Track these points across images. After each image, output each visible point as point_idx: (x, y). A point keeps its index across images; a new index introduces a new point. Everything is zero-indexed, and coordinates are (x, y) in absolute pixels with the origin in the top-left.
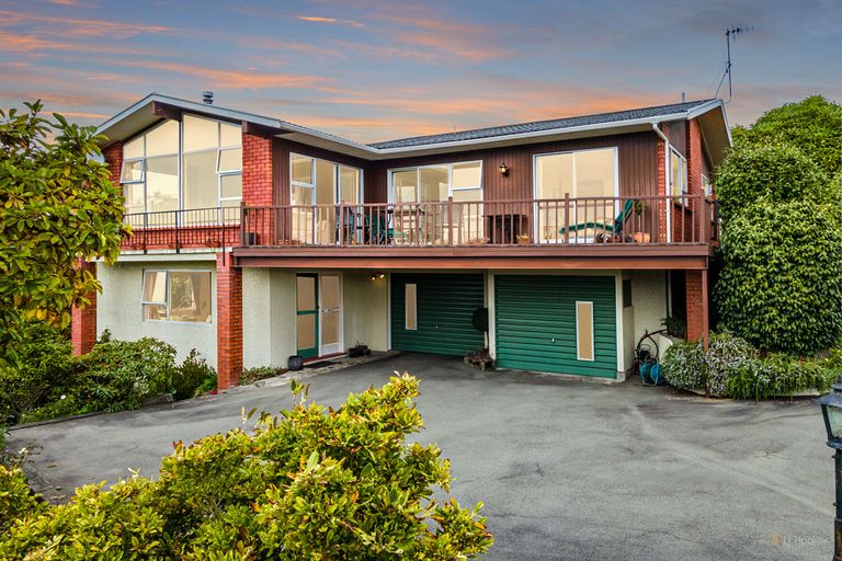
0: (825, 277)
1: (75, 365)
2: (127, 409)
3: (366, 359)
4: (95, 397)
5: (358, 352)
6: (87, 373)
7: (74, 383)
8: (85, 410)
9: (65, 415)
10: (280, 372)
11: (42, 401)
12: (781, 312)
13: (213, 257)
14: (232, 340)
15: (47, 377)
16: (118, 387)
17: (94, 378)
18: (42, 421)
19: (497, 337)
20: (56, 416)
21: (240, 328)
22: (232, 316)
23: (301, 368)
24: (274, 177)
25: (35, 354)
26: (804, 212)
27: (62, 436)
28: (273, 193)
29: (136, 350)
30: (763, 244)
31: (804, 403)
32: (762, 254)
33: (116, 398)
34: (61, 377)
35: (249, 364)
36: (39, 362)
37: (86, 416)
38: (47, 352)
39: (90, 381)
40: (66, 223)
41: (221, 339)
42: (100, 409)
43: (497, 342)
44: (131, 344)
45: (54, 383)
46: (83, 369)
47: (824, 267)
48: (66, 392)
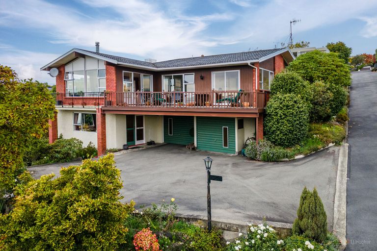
0: (295, 121)
1: (49, 147)
2: (66, 162)
3: (152, 146)
4: (56, 158)
5: (151, 143)
6: (53, 150)
7: (49, 153)
8: (52, 162)
9: (46, 163)
10: (120, 150)
11: (39, 159)
12: (281, 132)
13: (95, 110)
14: (102, 139)
15: (40, 151)
16: (63, 155)
17: (55, 151)
18: (39, 165)
19: (197, 139)
20: (43, 163)
21: (105, 135)
22: (102, 130)
23: (128, 149)
24: (117, 80)
25: (36, 143)
26: (291, 98)
27: (45, 170)
28: (116, 86)
29: (70, 142)
30: (277, 109)
31: (282, 163)
32: (276, 112)
33: (63, 158)
34: (44, 151)
35: (108, 147)
36: (37, 146)
37: (53, 164)
38: (40, 143)
39: (54, 152)
40: (39, 111)
41: (98, 139)
42: (57, 162)
43: (197, 141)
44: (68, 140)
45: (42, 153)
46: (52, 148)
47: (295, 117)
48: (46, 156)
